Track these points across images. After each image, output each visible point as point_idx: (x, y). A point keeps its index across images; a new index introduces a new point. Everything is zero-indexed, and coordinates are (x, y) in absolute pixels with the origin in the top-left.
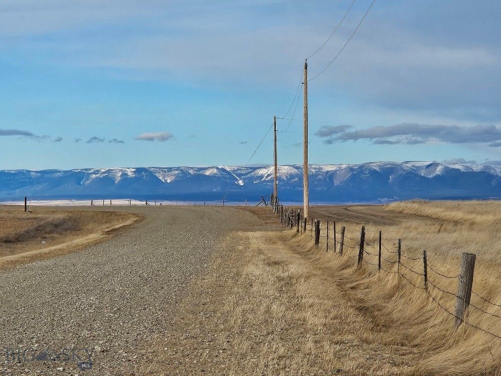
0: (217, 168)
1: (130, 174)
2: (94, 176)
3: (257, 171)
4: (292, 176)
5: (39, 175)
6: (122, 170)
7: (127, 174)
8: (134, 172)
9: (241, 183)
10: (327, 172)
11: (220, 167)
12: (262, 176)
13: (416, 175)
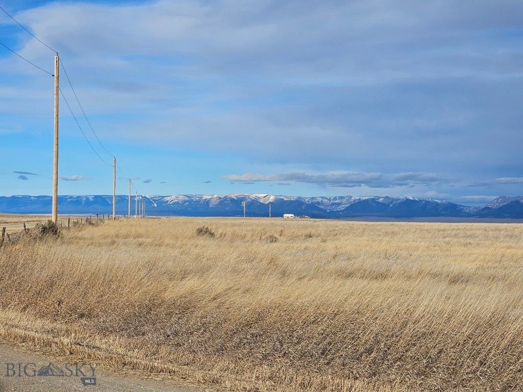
0: (142, 196)
1: (91, 199)
2: (69, 200)
3: (165, 198)
4: (185, 202)
5: (36, 198)
6: (86, 197)
7: (89, 199)
8: (93, 198)
9: (155, 205)
10: (205, 200)
11: (143, 196)
12: (167, 201)
13: (257, 202)
